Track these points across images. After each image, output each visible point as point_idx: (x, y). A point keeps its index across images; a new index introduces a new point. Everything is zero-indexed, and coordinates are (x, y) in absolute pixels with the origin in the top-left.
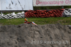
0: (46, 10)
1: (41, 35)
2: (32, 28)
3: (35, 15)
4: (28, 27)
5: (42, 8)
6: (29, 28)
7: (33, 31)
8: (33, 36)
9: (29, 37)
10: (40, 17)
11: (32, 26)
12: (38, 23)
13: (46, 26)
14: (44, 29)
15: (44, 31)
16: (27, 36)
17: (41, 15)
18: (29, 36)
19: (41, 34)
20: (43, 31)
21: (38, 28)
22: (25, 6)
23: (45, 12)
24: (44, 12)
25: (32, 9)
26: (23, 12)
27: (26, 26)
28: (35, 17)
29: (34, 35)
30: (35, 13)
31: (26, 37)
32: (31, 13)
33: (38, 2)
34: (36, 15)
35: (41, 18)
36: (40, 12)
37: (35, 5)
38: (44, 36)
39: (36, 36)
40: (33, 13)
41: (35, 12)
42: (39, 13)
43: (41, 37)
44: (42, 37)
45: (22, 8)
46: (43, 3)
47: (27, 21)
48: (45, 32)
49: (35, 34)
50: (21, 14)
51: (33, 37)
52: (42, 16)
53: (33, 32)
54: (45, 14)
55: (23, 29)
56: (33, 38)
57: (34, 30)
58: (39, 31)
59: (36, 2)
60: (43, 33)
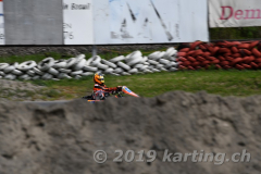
0: (256, 42)
1: (242, 134)
2: (207, 109)
3: (217, 61)
4: (192, 104)
5: (243, 32)
6: (195, 107)
7: (211, 119)
8: (209, 138)
9: (195, 143)
10: (234, 66)
11: (205, 102)
12: (226, 89)
13: (257, 102)
14: (253, 111)
15: (252, 120)
16: (189, 139)
17: (239, 59)
18: (196, 139)
19: (242, 131)
20: (247, 119)
21: (230, 109)
22: (177, 26)
23: (255, 50)
24: (251, 49)
25: (205, 38)
26: (172, 51)
27: (182, 100)
28: (217, 68)
29: (213, 135)
30: (217, 54)
31: (182, 140)
32: (200, 52)
33: (227, 11)
34: (221, 60)
35: (240, 69)
36: (235, 48)
37: (216, 22)
38: (253, 139)
39: (222, 139)
40: (208, 53)
41: (217, 48)
42: (233, 52)
43: (239, 141)
44: (244, 140)
45: (168, 34)
46: (245, 13)
47: (102, 84)
48: (256, 123)
49: (218, 130)
50: (166, 57)
51: (211, 142)
52: (244, 62)
53: (209, 122)
54: (253, 54)
55: (173, 111)
56: (211, 145)
57: (213, 115)
58: (233, 119)
59: (220, 11)
60: (249, 126)
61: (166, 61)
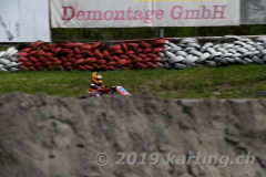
0: (98, 44)
1: (81, 136)
2: (46, 110)
3: (59, 62)
4: (31, 106)
5: (85, 33)
6: (34, 108)
7: (50, 121)
8: (48, 140)
9: (33, 146)
10: (77, 67)
11: (44, 104)
12: (68, 90)
13: (97, 103)
14: (92, 112)
15: (91, 122)
16: (27, 142)
17: (82, 60)
18: (35, 142)
19: (81, 133)
20: (86, 120)
21: (70, 110)
22: (18, 25)
23: (97, 51)
24: (93, 50)
25: (47, 38)
26: (12, 51)
27: (21, 101)
28: (59, 69)
29: (52, 137)
30: (59, 55)
31: (20, 143)
32: (42, 52)
33: (69, 12)
34: (63, 61)
35: (82, 70)
36: (77, 49)
37: (59, 23)
38: (92, 141)
39: (62, 141)
40: (50, 54)
41: (59, 49)
42: (75, 53)
43: (78, 143)
44: (83, 142)
45: (8, 33)
46: (86, 14)
47: (100, 84)
48: (95, 124)
49: (57, 132)
50: (6, 57)
51: (49, 144)
52: (86, 63)
53: (48, 124)
54: (95, 56)
55: (11, 113)
56: (50, 147)
57: (53, 117)
58: (72, 121)
59: (62, 11)
60: (88, 128)
61: (7, 61)
